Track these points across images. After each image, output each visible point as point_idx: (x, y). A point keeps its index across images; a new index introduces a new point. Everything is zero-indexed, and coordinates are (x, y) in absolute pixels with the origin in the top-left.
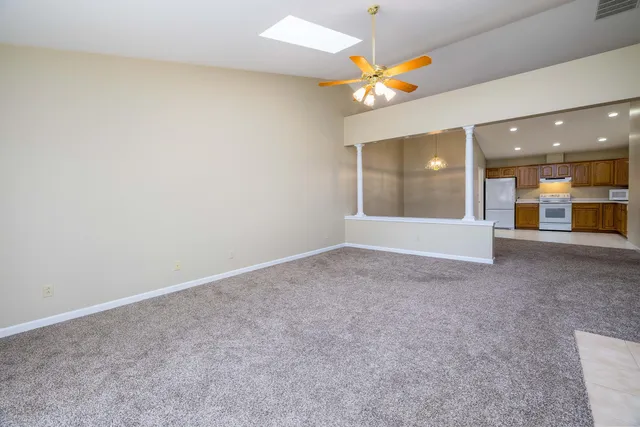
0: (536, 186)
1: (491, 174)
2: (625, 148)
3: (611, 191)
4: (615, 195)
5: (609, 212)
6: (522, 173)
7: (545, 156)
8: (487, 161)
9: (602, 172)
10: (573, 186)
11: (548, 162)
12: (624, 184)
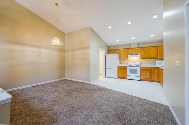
0: (127, 59)
1: (109, 52)
2: (162, 41)
3: (157, 61)
4: (158, 64)
5: (156, 72)
6: (121, 52)
7: (130, 45)
8: (109, 47)
9: (153, 52)
10: (141, 59)
11: (132, 47)
12: (162, 58)
